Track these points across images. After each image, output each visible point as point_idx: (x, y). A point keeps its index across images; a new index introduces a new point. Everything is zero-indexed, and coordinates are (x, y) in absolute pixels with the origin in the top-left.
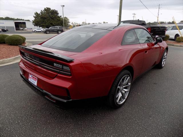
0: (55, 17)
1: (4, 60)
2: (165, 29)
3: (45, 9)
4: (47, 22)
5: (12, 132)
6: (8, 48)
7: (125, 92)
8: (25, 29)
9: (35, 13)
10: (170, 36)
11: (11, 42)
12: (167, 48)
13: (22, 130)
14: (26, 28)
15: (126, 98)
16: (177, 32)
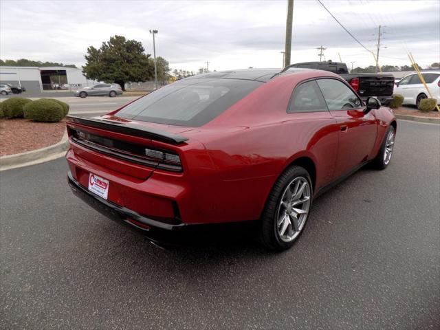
0: (135, 57)
1: (22, 154)
2: (393, 82)
3: (112, 40)
4: (117, 70)
5: (56, 297)
6: (30, 128)
7: (299, 215)
8: (66, 85)
9: (88, 49)
10: (405, 98)
11: (36, 114)
12: (394, 124)
13: (76, 295)
14: (67, 83)
15: (300, 229)
16: (420, 88)
